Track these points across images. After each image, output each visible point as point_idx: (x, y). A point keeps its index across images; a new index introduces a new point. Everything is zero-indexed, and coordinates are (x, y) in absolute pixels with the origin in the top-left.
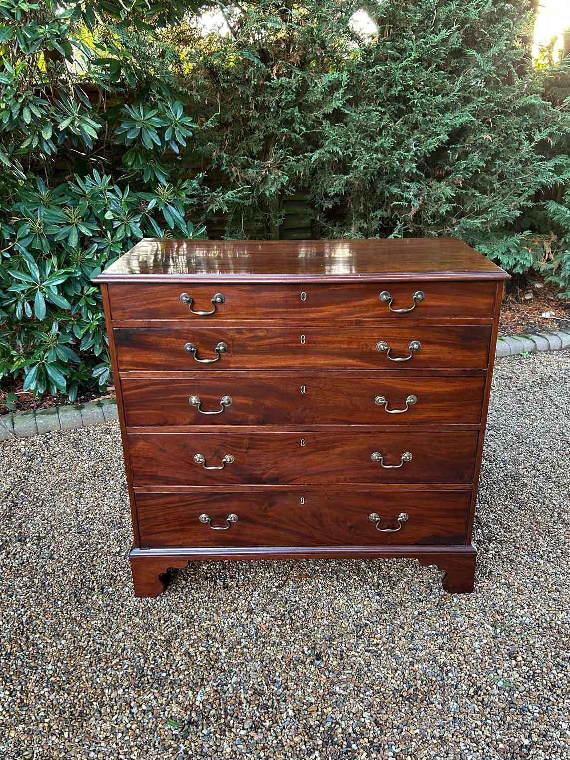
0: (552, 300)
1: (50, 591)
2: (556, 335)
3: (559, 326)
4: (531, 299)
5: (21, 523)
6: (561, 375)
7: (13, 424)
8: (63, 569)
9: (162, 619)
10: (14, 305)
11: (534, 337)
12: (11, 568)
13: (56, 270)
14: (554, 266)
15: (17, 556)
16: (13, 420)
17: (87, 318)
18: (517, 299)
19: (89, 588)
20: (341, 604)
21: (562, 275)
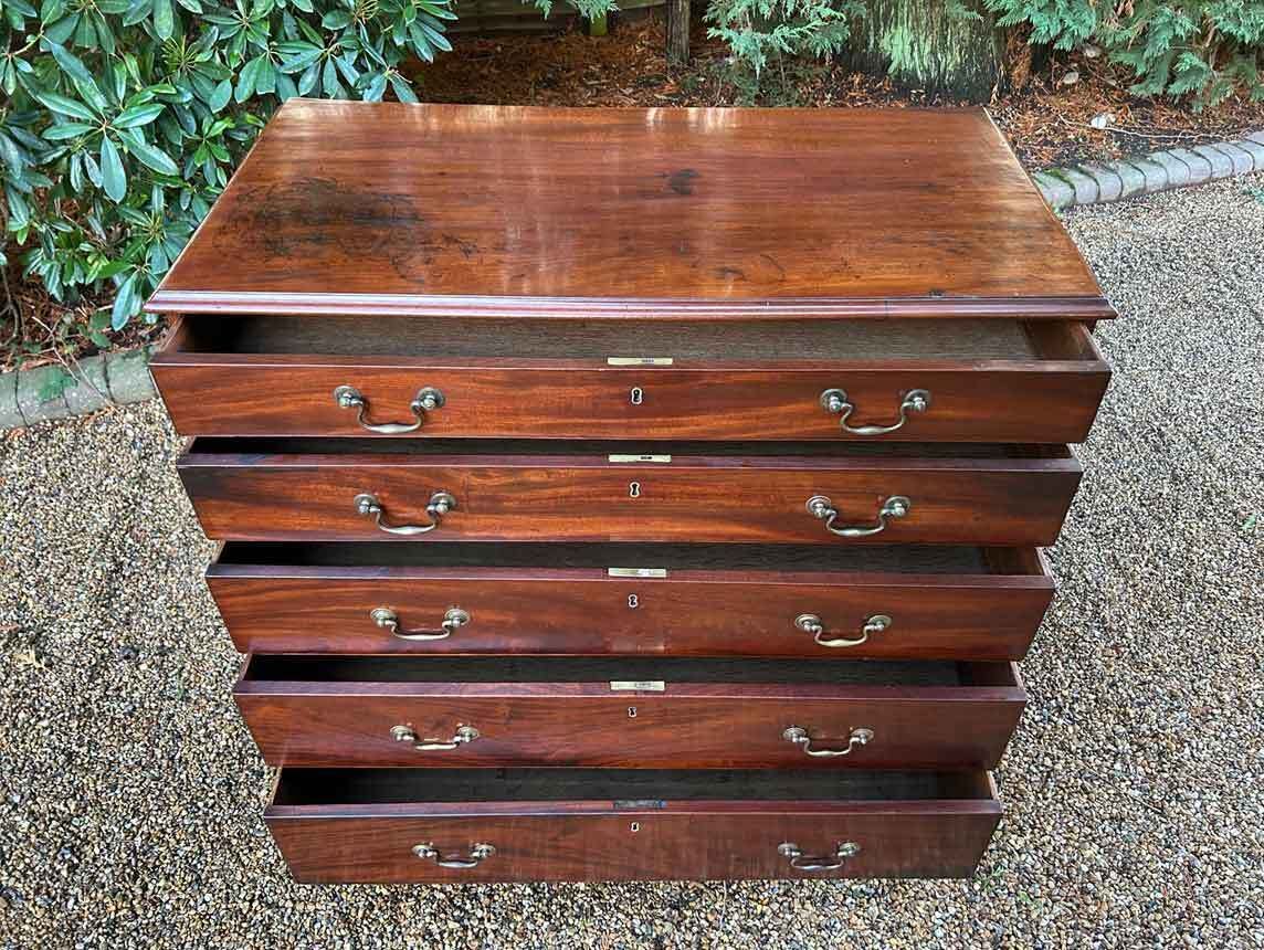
0: (1114, 88)
2: (1112, 171)
3: (1121, 147)
4: (1074, 85)
5: (128, 614)
6: (1116, 262)
7: (107, 381)
10: (65, 159)
11: (1074, 175)
13: (138, 88)
14: (1132, 33)
16: (105, 372)
17: (218, 185)
18: (1048, 83)
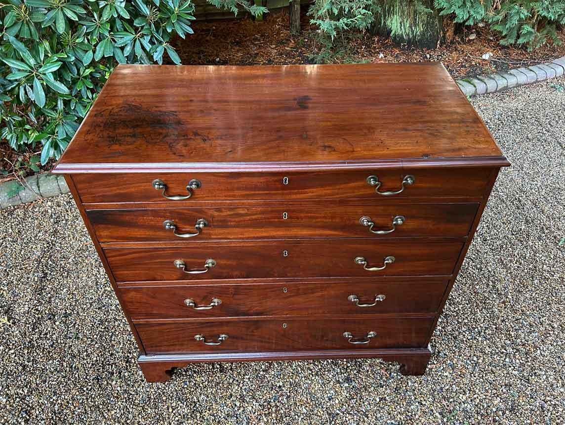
0: (492, 41)
1: (77, 376)
2: (493, 79)
3: (496, 68)
4: (474, 39)
5: (50, 298)
6: (496, 121)
7: (39, 187)
8: (86, 351)
9: (170, 408)
11: (475, 81)
12: (43, 351)
13: (50, 55)
14: (500, 17)
15: (48, 336)
16: (38, 184)
17: (88, 98)
18: (462, 39)
19: (109, 372)
20: (316, 389)
21: (507, 26)
